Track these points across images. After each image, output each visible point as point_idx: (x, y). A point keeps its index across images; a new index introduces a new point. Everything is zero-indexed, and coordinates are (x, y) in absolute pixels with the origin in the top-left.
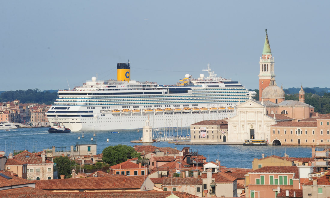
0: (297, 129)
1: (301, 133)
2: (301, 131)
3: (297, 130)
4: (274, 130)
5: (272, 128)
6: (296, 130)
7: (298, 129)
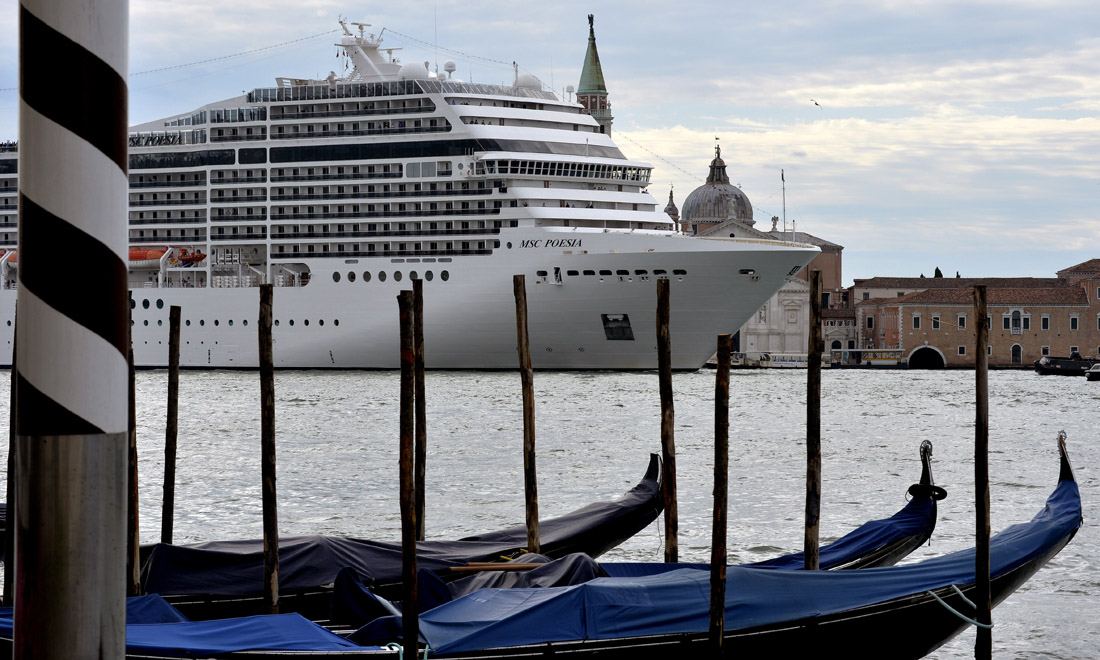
0: (1011, 314)
1: (1026, 326)
2: (1026, 320)
3: (1009, 315)
4: (916, 314)
5: (909, 308)
6: (1005, 315)
7: (1011, 311)
